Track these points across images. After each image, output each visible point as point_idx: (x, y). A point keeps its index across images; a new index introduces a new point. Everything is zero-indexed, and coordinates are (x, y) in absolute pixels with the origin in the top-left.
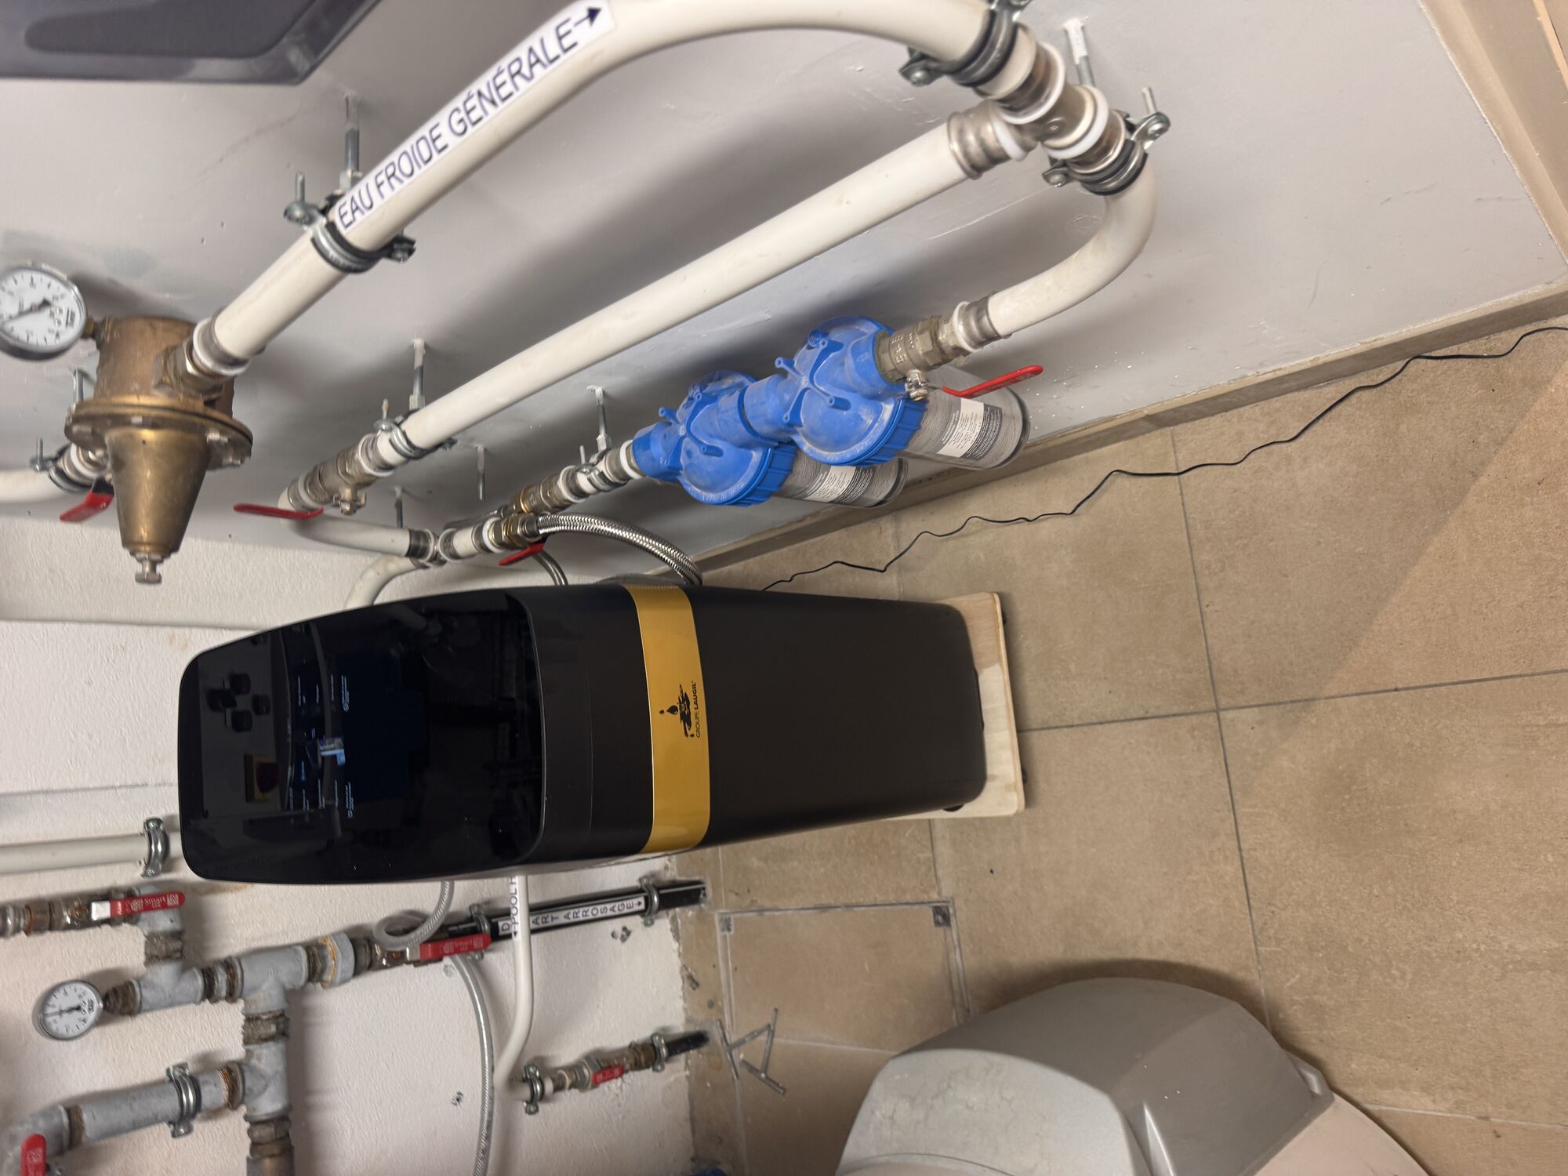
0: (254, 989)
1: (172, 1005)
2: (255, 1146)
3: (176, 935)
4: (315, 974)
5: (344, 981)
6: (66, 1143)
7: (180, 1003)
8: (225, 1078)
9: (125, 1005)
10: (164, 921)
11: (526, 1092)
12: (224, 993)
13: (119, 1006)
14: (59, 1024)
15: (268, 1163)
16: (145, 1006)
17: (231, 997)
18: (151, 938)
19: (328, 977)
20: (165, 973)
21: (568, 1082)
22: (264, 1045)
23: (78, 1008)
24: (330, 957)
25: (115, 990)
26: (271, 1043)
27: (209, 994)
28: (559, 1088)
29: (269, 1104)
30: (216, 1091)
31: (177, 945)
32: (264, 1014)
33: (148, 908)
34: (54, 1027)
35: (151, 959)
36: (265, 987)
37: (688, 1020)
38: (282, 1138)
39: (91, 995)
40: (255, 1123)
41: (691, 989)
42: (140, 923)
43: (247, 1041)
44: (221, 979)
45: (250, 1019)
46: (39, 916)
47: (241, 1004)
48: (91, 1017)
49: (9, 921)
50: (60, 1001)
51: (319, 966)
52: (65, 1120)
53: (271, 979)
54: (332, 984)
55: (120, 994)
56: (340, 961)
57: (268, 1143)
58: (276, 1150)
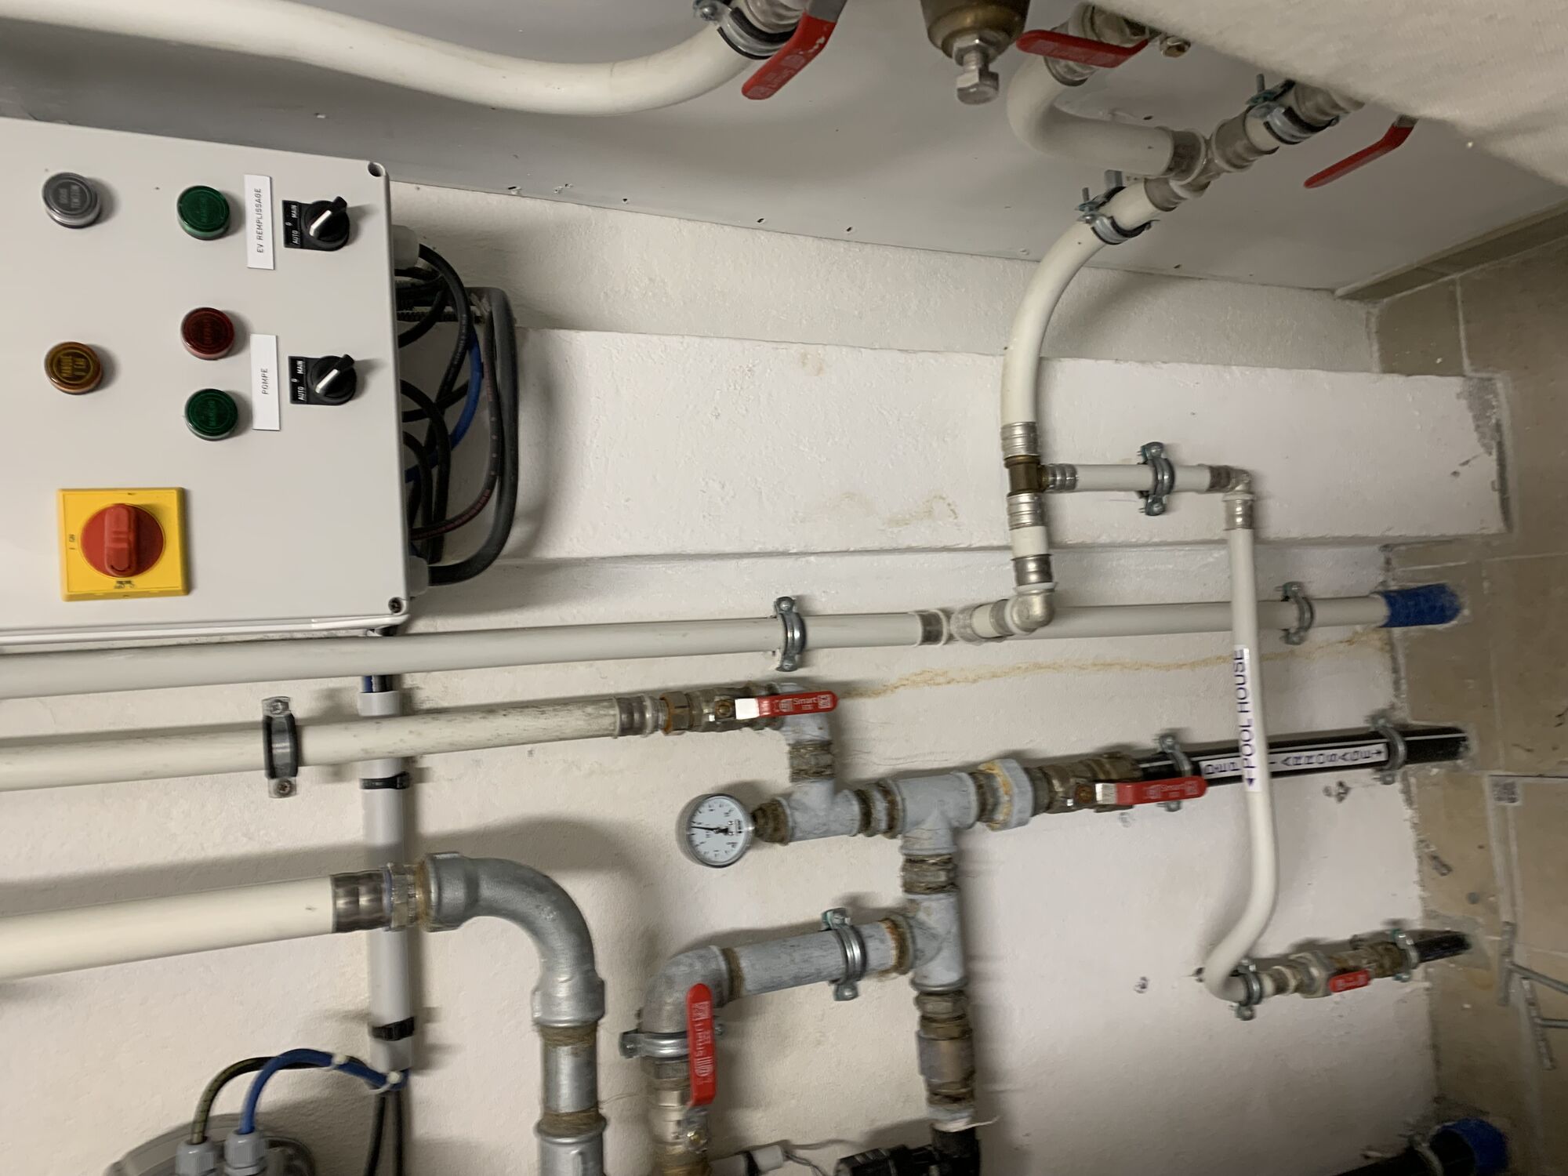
0: (917, 824)
1: (826, 834)
2: (926, 1020)
3: (825, 746)
4: (986, 812)
5: (1022, 823)
6: (726, 993)
7: (836, 834)
8: (892, 933)
9: (776, 830)
10: (811, 728)
11: (1241, 993)
12: (883, 825)
13: (769, 831)
14: (712, 845)
15: (945, 1046)
16: (798, 834)
17: (891, 830)
18: (796, 748)
19: (1000, 816)
20: (815, 793)
21: (1293, 983)
22: (934, 896)
23: (726, 831)
24: (1002, 791)
25: (761, 809)
26: (941, 895)
27: (867, 825)
28: (1281, 989)
29: (942, 972)
30: (883, 949)
31: (826, 759)
32: (931, 856)
33: (798, 710)
34: (702, 849)
35: (797, 775)
36: (927, 825)
37: (1429, 915)
38: (960, 1018)
39: (738, 814)
40: (925, 995)
41: (1435, 874)
42: (784, 729)
43: (908, 887)
44: (880, 807)
45: (912, 862)
46: (678, 711)
47: (898, 842)
48: (741, 840)
49: (648, 716)
50: (705, 817)
51: (991, 801)
52: (723, 966)
53: (935, 813)
54: (1005, 825)
55: (769, 812)
56: (1016, 799)
57: (944, 1021)
58: (955, 1032)
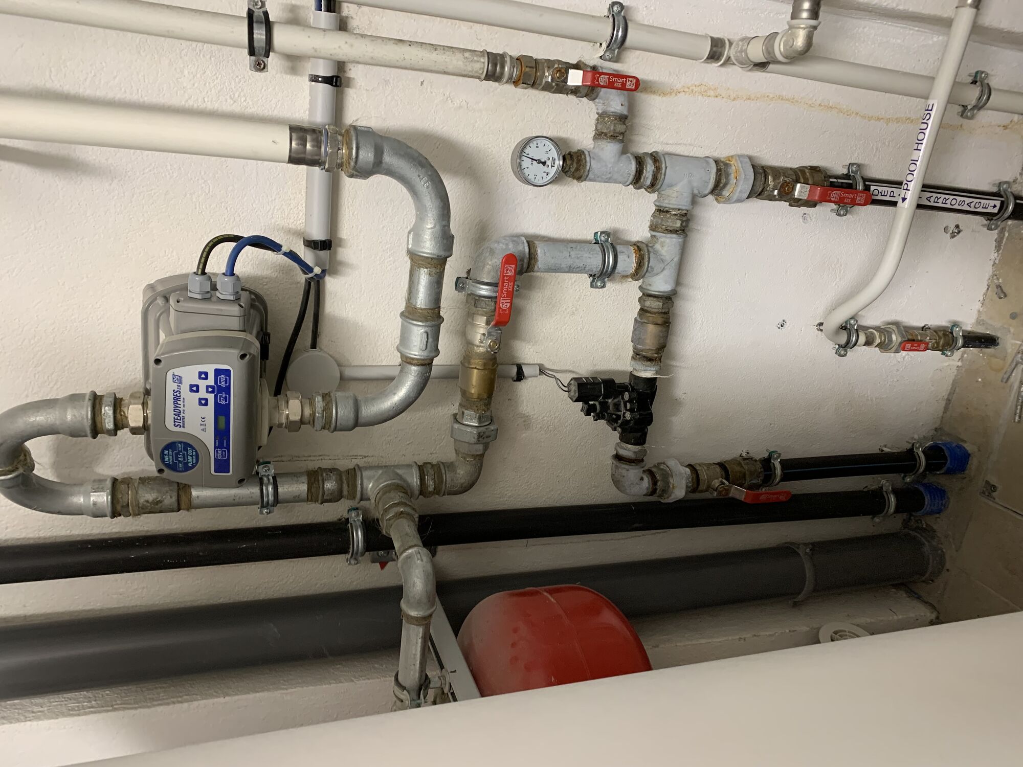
0: (671, 186)
1: (608, 180)
2: (643, 311)
3: (623, 119)
4: (717, 189)
5: (739, 201)
6: (525, 266)
7: (616, 182)
8: (636, 253)
9: (577, 169)
10: (614, 102)
11: (843, 339)
12: (648, 182)
13: (573, 170)
14: (533, 170)
15: (651, 328)
16: (591, 176)
17: (653, 187)
18: (602, 116)
19: (726, 193)
20: (609, 149)
21: (878, 341)
22: (669, 235)
23: (544, 163)
24: (732, 176)
25: (570, 154)
26: (675, 236)
27: (637, 181)
28: (868, 343)
29: (661, 284)
30: (627, 262)
31: (620, 128)
32: (673, 209)
33: (611, 86)
34: (526, 172)
35: (599, 135)
36: (677, 188)
37: (979, 322)
38: (665, 313)
39: (554, 153)
40: (647, 295)
41: (996, 297)
42: (597, 100)
43: (653, 228)
44: (649, 168)
45: (661, 211)
46: (527, 69)
47: (654, 196)
48: (553, 171)
49: (506, 69)
50: (531, 151)
51: (723, 181)
52: (527, 250)
53: (685, 181)
54: (728, 200)
55: (575, 158)
56: (741, 182)
57: (655, 313)
58: (660, 321)
